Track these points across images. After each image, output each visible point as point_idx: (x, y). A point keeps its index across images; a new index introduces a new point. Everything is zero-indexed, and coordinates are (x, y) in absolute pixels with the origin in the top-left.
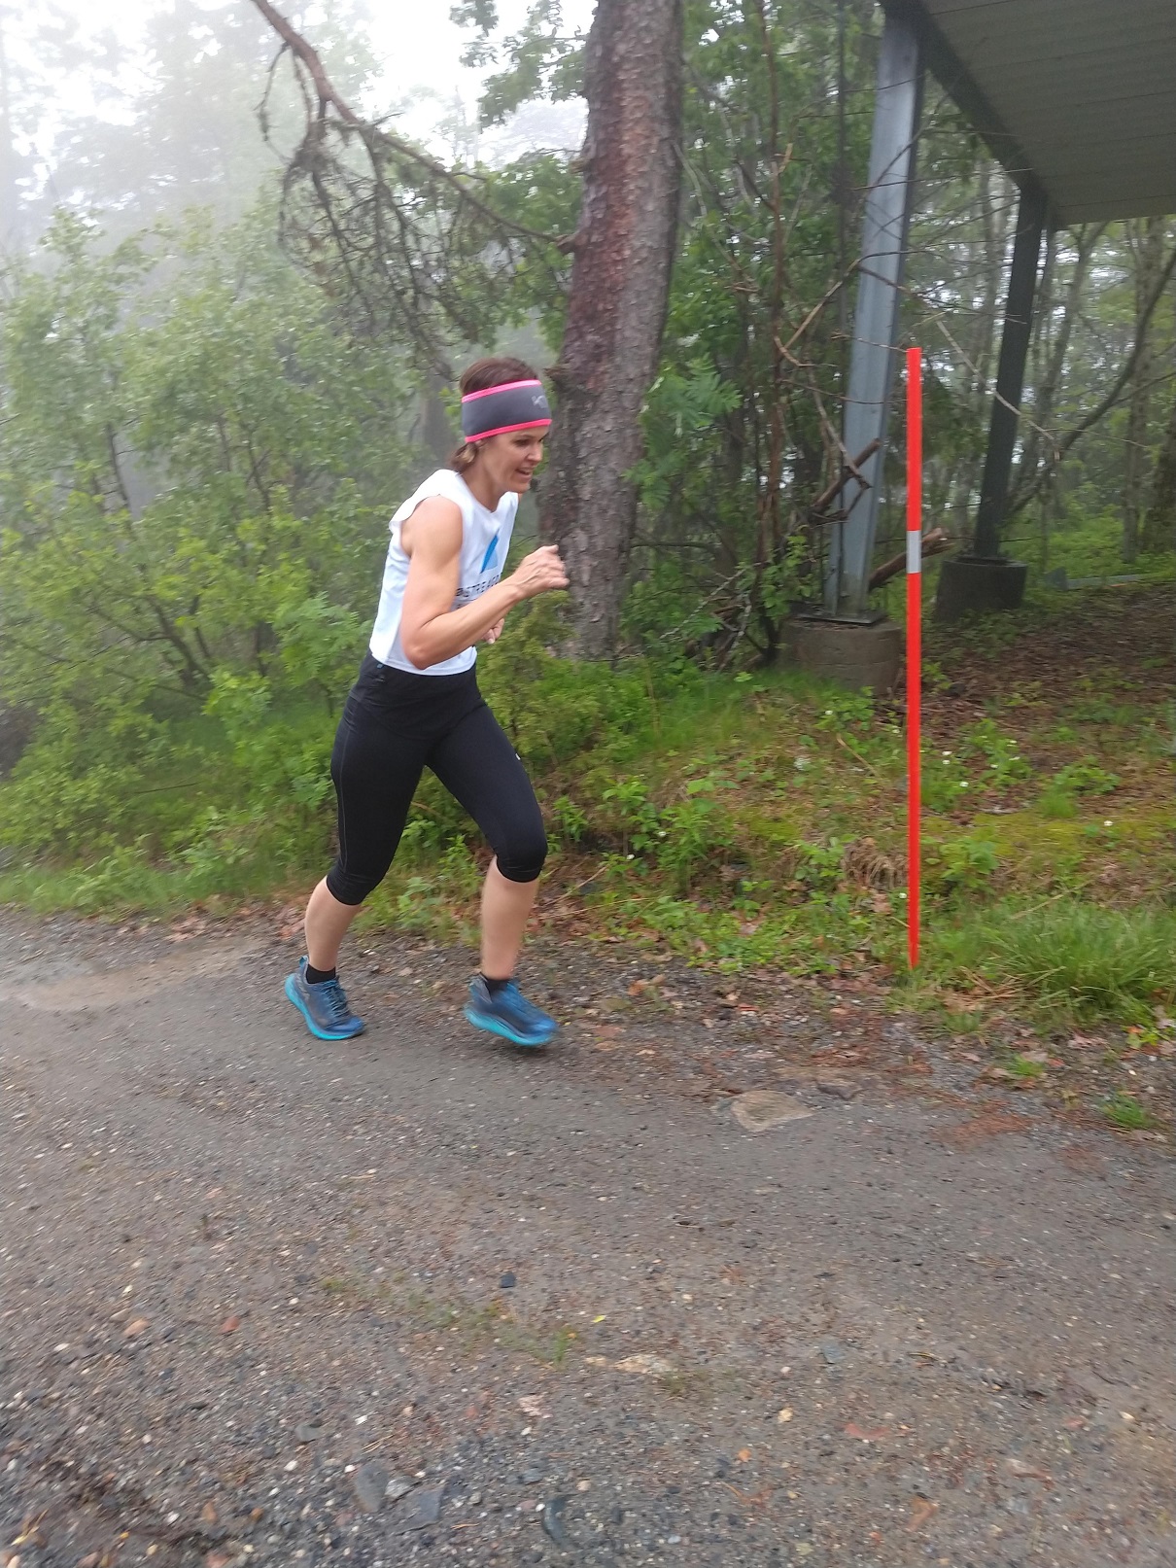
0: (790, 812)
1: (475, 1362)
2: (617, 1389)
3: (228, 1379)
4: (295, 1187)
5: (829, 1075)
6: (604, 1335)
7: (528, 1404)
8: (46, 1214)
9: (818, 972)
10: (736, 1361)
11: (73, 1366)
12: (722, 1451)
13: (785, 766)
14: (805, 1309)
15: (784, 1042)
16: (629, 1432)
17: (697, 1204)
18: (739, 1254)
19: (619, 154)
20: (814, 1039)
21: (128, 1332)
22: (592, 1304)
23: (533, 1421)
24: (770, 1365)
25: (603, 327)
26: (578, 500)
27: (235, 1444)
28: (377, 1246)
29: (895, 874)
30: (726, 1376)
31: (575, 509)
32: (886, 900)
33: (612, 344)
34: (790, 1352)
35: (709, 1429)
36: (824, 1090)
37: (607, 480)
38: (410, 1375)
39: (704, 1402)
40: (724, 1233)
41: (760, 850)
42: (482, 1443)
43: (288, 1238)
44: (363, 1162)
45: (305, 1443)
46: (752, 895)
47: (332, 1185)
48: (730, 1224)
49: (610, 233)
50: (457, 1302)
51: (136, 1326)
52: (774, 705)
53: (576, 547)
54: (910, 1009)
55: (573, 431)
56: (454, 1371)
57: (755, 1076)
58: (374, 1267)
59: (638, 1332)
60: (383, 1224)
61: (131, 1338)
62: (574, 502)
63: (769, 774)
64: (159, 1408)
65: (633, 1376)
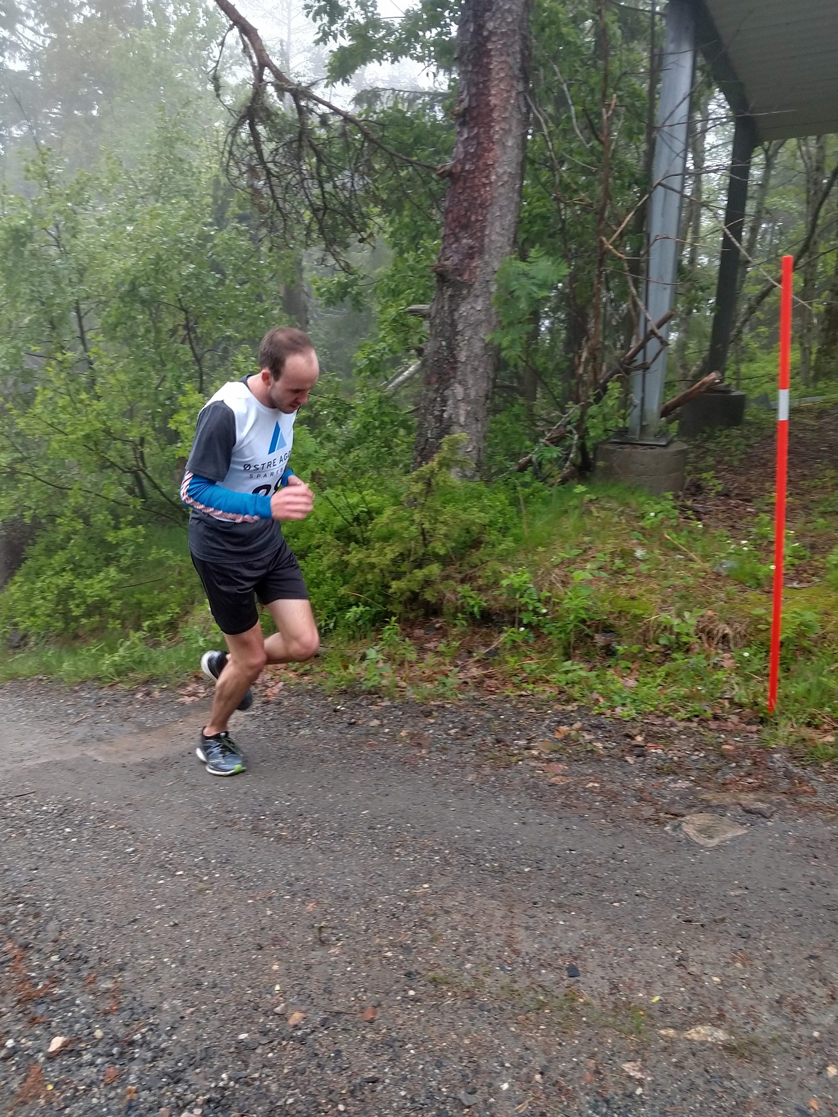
0: (642, 592)
1: (574, 1037)
2: (694, 1054)
3: (386, 1057)
4: (372, 900)
5: (748, 799)
6: (664, 1012)
7: (629, 1068)
8: (186, 929)
9: (697, 716)
10: (775, 1028)
11: (259, 1051)
12: (795, 1101)
13: (626, 555)
14: (808, 985)
15: (694, 773)
16: (717, 1088)
17: (691, 906)
18: (740, 943)
19: (488, 104)
20: (717, 770)
21: (291, 1022)
22: (645, 987)
23: (640, 1083)
24: (802, 1031)
25: (475, 233)
26: (456, 362)
27: (414, 1109)
28: (458, 947)
29: (735, 637)
30: (773, 1041)
31: (454, 369)
32: (732, 658)
33: (482, 246)
34: (814, 1020)
35: (777, 1084)
36: (749, 812)
37: (478, 347)
38: (527, 1049)
39: (765, 1062)
40: (721, 927)
41: (623, 622)
42: (607, 1101)
43: (385, 942)
44: (414, 879)
45: (469, 1107)
46: (625, 657)
47: (402, 898)
48: (723, 920)
49: (481, 163)
50: (540, 989)
51: (296, 1017)
52: (605, 509)
53: (455, 397)
54: (782, 743)
55: (452, 312)
56: (560, 1044)
57: (688, 802)
58: (463, 963)
59: (690, 1009)
60: (454, 928)
61: (296, 1027)
62: (453, 363)
63: (618, 563)
64: (342, 1084)
65: (702, 1043)
